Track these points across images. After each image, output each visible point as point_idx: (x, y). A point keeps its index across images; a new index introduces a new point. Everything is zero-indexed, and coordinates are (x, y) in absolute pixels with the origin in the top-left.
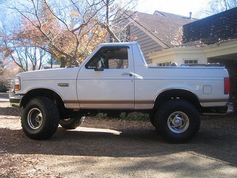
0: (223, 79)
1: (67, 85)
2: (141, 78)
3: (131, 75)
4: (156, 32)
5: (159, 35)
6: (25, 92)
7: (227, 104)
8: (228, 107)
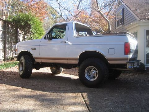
0: (124, 43)
1: (35, 49)
2: (71, 44)
3: (65, 42)
4: (138, 11)
5: (139, 13)
6: (19, 53)
7: (127, 62)
8: (128, 64)
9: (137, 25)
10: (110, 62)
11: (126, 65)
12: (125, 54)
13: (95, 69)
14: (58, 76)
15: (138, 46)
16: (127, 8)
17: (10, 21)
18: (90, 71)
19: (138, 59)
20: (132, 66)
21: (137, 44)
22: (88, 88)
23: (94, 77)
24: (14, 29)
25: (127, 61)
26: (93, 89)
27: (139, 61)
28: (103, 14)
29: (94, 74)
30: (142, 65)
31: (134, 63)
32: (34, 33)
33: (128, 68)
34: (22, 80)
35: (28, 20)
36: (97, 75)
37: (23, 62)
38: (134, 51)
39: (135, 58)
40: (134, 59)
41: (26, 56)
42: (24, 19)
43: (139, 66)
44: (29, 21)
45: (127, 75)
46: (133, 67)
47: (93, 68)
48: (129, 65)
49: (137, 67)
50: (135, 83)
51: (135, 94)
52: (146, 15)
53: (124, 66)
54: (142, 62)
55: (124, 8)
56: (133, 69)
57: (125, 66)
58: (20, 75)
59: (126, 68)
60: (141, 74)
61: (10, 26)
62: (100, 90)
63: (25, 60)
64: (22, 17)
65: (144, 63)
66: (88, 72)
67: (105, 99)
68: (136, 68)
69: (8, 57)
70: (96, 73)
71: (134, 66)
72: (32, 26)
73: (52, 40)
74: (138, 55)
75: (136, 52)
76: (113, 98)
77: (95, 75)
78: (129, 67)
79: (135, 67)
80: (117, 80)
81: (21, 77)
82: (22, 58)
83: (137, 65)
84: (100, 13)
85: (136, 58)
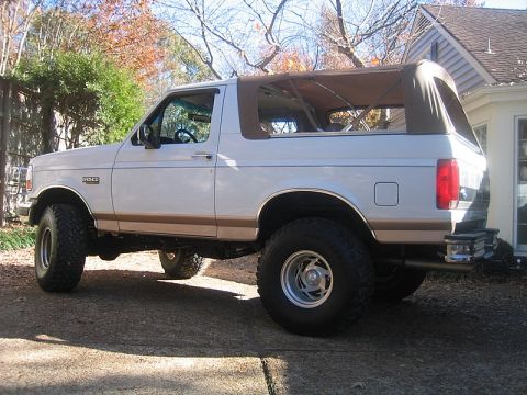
0: (434, 163)
1: (96, 181)
2: (232, 163)
3: (209, 157)
4: (490, 52)
5: (495, 57)
6: (36, 194)
7: (446, 237)
8: (449, 247)
9: (487, 100)
10: (381, 236)
11: (442, 248)
12: (439, 207)
13: (321, 264)
14: (185, 287)
15: (490, 176)
16: (451, 40)
17: (22, 82)
18: (303, 270)
19: (489, 225)
20: (464, 253)
21: (485, 169)
22: (291, 336)
23: (316, 294)
24: (39, 109)
25: (446, 233)
26: (312, 339)
27: (493, 232)
28: (361, 60)
29: (318, 281)
30: (505, 248)
31: (473, 239)
32: (107, 127)
33: (449, 261)
34: (45, 297)
35: (88, 79)
36: (327, 287)
37: (52, 228)
38: (474, 195)
39: (477, 222)
40: (474, 226)
41: (63, 206)
42: (74, 75)
43: (492, 254)
44: (92, 81)
45: (448, 287)
46: (468, 258)
47: (314, 257)
48: (453, 249)
49: (486, 257)
50: (477, 319)
51: (479, 366)
52: (519, 66)
53: (434, 252)
54: (504, 239)
55: (439, 41)
56: (468, 264)
57: (440, 254)
58: (39, 280)
59: (442, 260)
60: (500, 282)
61: (22, 97)
62: (338, 344)
63: (57, 223)
64: (67, 66)
65: (510, 242)
66: (294, 271)
67: (356, 384)
68: (481, 259)
69: (11, 211)
70: (327, 276)
71: (472, 251)
72: (103, 100)
73: (158, 148)
74: (489, 209)
75: (482, 199)
76: (386, 382)
77: (322, 286)
78: (453, 255)
79: (476, 255)
80: (409, 303)
81: (41, 286)
82: (49, 217)
83: (487, 249)
84: (350, 55)
85: (483, 221)
